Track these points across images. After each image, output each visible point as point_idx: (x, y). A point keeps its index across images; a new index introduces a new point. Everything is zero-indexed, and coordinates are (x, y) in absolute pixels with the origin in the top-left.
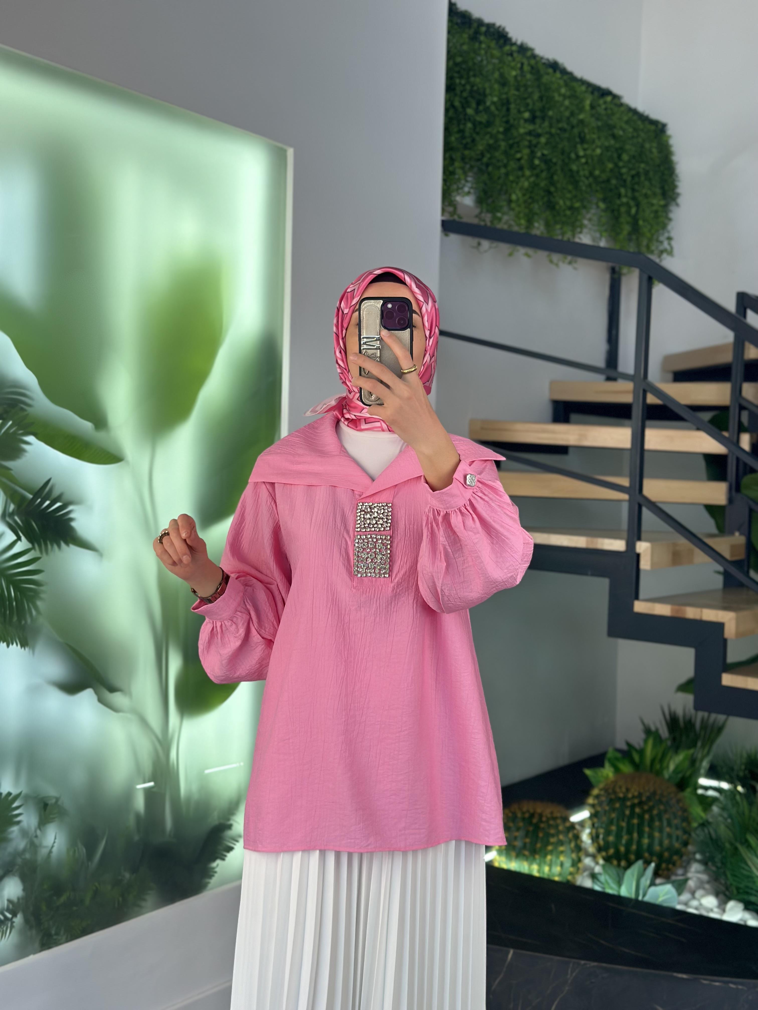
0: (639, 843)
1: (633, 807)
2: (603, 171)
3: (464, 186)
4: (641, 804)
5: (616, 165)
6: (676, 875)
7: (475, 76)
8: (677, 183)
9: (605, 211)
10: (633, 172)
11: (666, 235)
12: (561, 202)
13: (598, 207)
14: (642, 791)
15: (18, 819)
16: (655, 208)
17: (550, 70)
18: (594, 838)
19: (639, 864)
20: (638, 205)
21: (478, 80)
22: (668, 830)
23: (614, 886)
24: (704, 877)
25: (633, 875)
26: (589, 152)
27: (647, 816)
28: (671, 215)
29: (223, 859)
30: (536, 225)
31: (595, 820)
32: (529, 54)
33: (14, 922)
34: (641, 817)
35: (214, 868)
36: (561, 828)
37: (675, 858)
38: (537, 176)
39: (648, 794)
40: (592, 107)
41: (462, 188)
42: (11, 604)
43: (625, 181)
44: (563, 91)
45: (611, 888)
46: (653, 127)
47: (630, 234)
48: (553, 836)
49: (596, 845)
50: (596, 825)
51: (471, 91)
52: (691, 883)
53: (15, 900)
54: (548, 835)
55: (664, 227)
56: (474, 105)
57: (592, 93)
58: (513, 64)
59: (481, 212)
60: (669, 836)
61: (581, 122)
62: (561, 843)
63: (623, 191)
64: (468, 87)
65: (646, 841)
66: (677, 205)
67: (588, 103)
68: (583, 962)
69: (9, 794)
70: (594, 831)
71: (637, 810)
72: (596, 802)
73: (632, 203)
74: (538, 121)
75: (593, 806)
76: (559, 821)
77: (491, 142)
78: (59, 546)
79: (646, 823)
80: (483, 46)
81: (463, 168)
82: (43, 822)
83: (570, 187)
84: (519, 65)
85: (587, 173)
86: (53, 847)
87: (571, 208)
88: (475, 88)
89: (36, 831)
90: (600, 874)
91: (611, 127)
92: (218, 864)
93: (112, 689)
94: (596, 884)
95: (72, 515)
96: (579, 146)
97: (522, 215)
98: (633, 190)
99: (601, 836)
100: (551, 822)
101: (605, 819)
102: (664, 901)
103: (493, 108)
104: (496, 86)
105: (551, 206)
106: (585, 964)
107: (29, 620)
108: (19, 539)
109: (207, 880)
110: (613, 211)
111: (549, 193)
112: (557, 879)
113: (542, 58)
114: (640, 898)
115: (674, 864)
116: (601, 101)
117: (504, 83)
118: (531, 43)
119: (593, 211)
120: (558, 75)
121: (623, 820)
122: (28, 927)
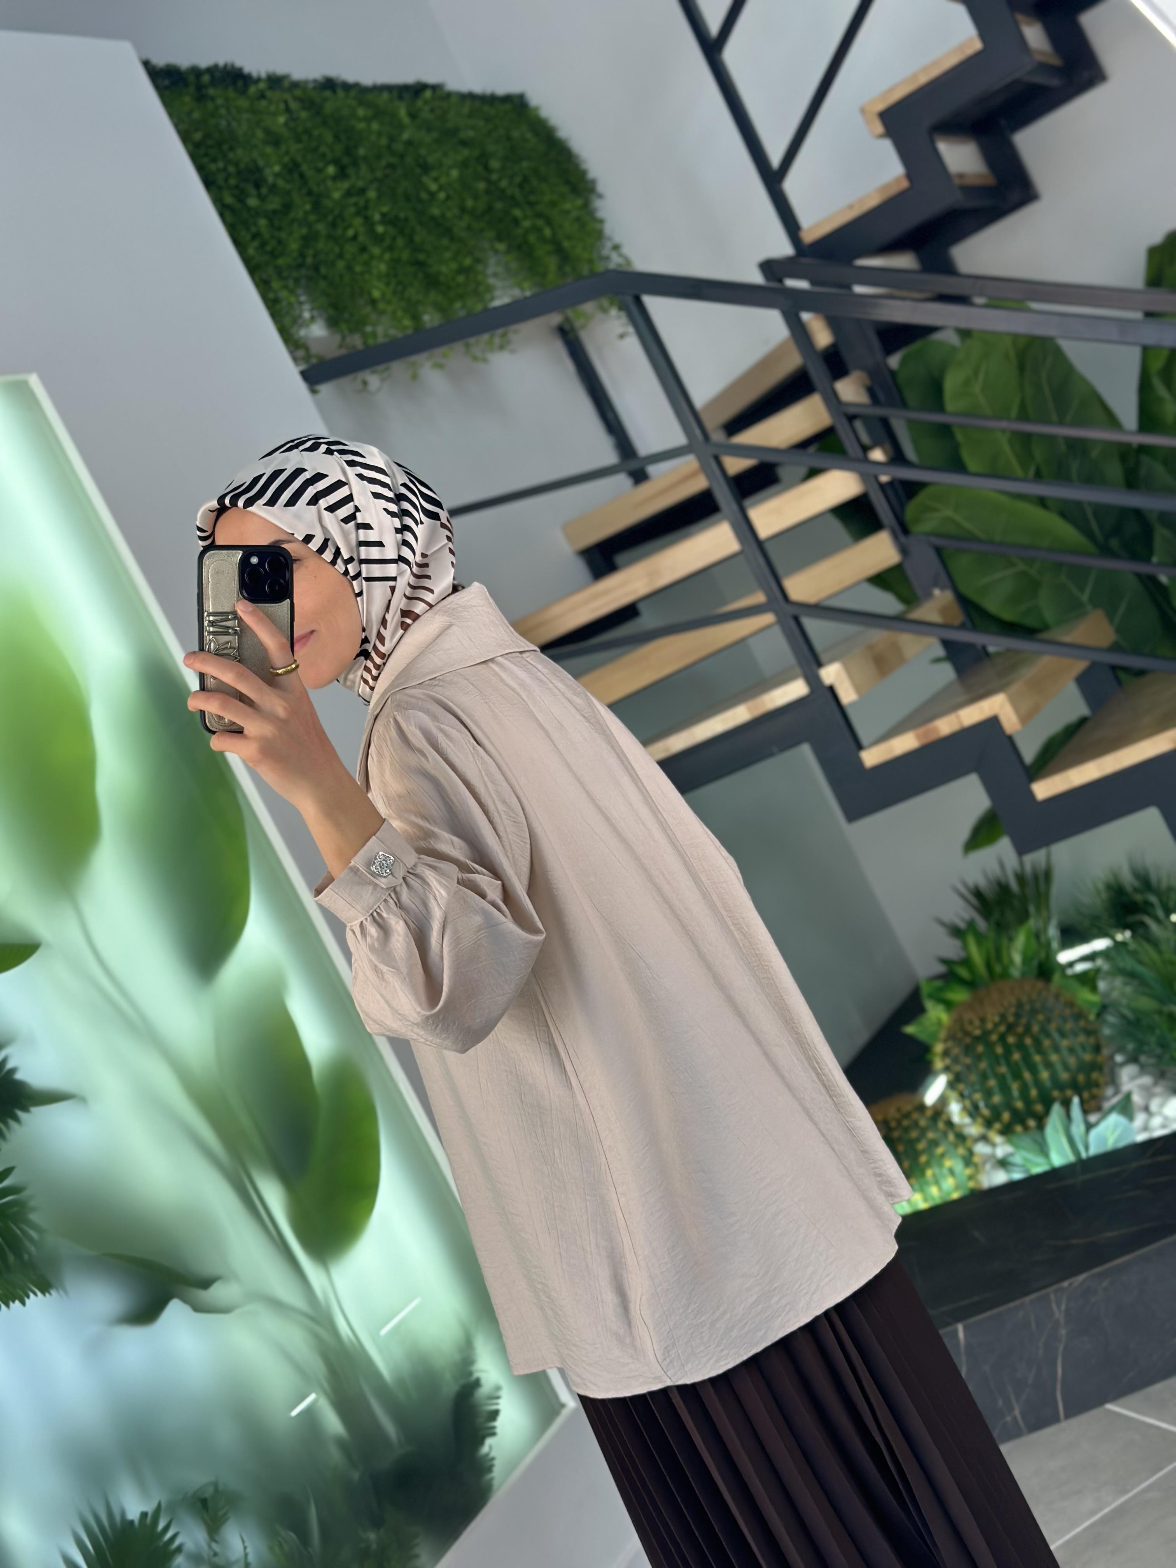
0: (1038, 1083)
1: (1002, 1038)
2: (476, 197)
3: (301, 311)
4: (1010, 1028)
5: (489, 181)
6: (1108, 1099)
7: (231, 149)
8: (584, 166)
9: (508, 251)
10: (518, 180)
11: (609, 245)
12: (444, 269)
13: (496, 252)
14: (1002, 1010)
15: (176, 1543)
16: (574, 214)
17: (328, 93)
18: (973, 1112)
19: (1057, 1110)
20: (549, 222)
21: (240, 152)
22: (1065, 1043)
23: (1040, 1160)
24: (1147, 1080)
25: (1056, 1130)
26: (443, 180)
27: (1028, 1041)
28: (600, 214)
29: (494, 1434)
30: (426, 318)
31: (961, 1087)
32: (286, 84)
34: (1021, 1046)
35: (487, 1454)
36: (923, 1123)
37: (1095, 1075)
38: (391, 248)
39: (1013, 1010)
40: (413, 116)
41: (300, 316)
43: (513, 198)
44: (361, 112)
45: (1037, 1165)
46: (508, 106)
47: (560, 268)
48: (918, 1140)
49: (980, 1120)
50: (966, 1093)
51: (239, 173)
52: (1137, 1098)
55: (599, 235)
56: (252, 190)
57: (400, 98)
58: (273, 108)
59: (344, 338)
60: (1071, 1050)
61: (409, 143)
62: (935, 1143)
63: (517, 212)
64: (231, 169)
66: (600, 196)
67: (403, 113)
68: (1066, 1284)
69: (144, 1515)
70: (968, 1103)
71: (1011, 1040)
72: (948, 1061)
73: (540, 223)
74: (350, 171)
75: (947, 1069)
76: (915, 1116)
77: (304, 231)
78: (17, 1119)
79: (1032, 1050)
80: (220, 101)
81: (286, 287)
82: (214, 1527)
83: (445, 242)
84: (282, 106)
85: (456, 211)
86: (246, 1555)
87: (462, 270)
88: (242, 166)
89: (210, 1547)
90: (1011, 1155)
91: (455, 131)
92: (490, 1446)
93: (206, 1283)
94: (1013, 1171)
96: (426, 179)
97: (400, 313)
98: (531, 204)
99: (982, 1104)
100: (906, 1123)
101: (973, 1077)
102: (1116, 1141)
103: (280, 183)
104: (269, 150)
105: (432, 282)
106: (1070, 1285)
107: (33, 1249)
109: (487, 1477)
110: (519, 247)
111: (420, 264)
112: (955, 1196)
113: (306, 82)
114: (1084, 1155)
115: (1097, 1085)
116: (419, 103)
117: (275, 140)
118: (280, 69)
119: (492, 261)
120: (341, 93)
121: (999, 1064)
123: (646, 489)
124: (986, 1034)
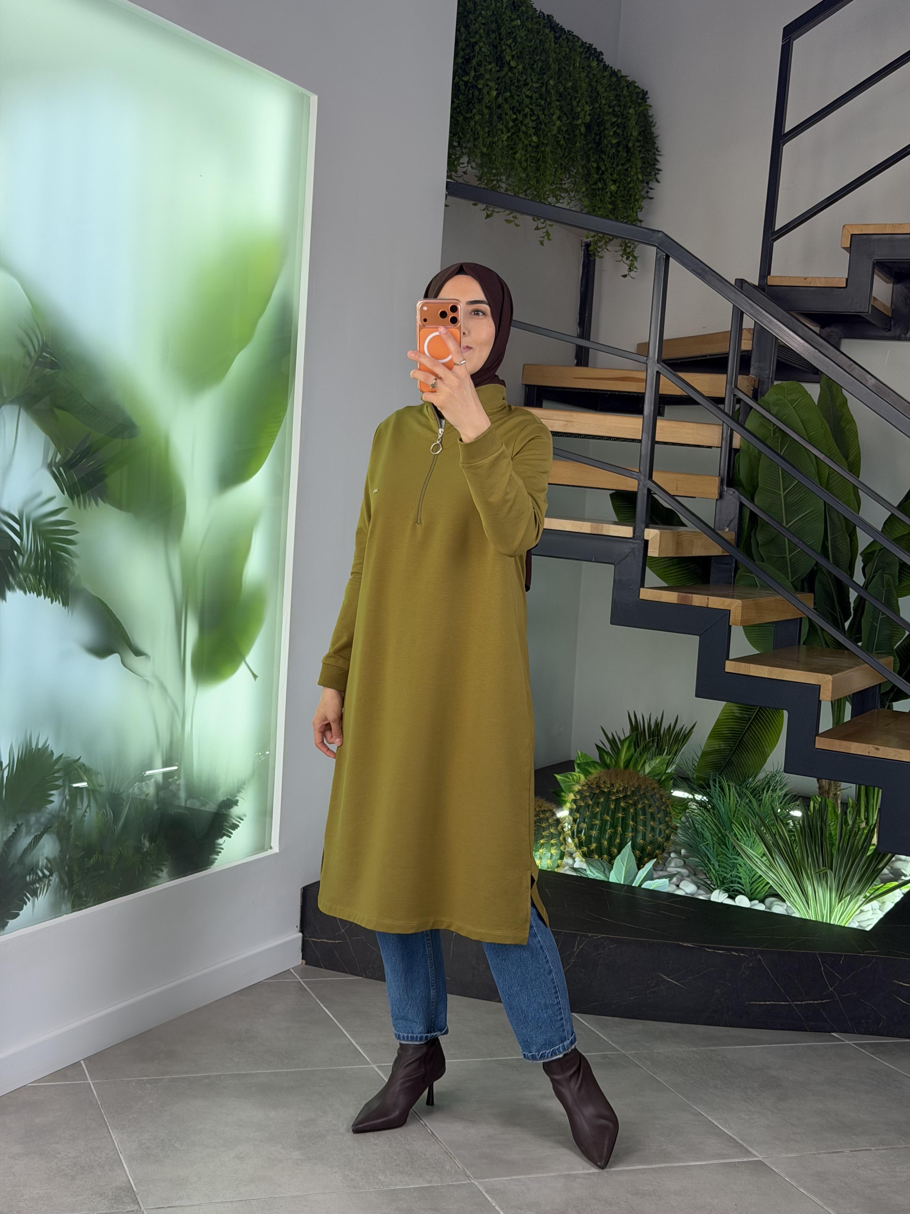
1: (617, 801)
4: (625, 797)
8: (658, 158)
14: (626, 786)
18: (576, 833)
22: (652, 823)
23: (603, 873)
24: (684, 871)
25: (622, 861)
27: (632, 810)
29: (230, 837)
31: (578, 815)
34: (624, 810)
35: (220, 845)
39: (633, 789)
48: (544, 829)
49: (576, 840)
50: (578, 821)
53: (53, 858)
60: (653, 829)
62: (550, 836)
65: (630, 834)
68: (590, 935)
70: (576, 826)
71: (622, 804)
72: (578, 797)
75: (575, 801)
76: (548, 815)
78: (96, 502)
79: (630, 817)
92: (224, 841)
93: (137, 653)
100: (542, 816)
101: (588, 814)
106: (592, 936)
108: (62, 491)
109: (215, 857)
114: (629, 883)
121: (607, 814)
122: (62, 887)
123: (582, 371)
124: (610, 793)
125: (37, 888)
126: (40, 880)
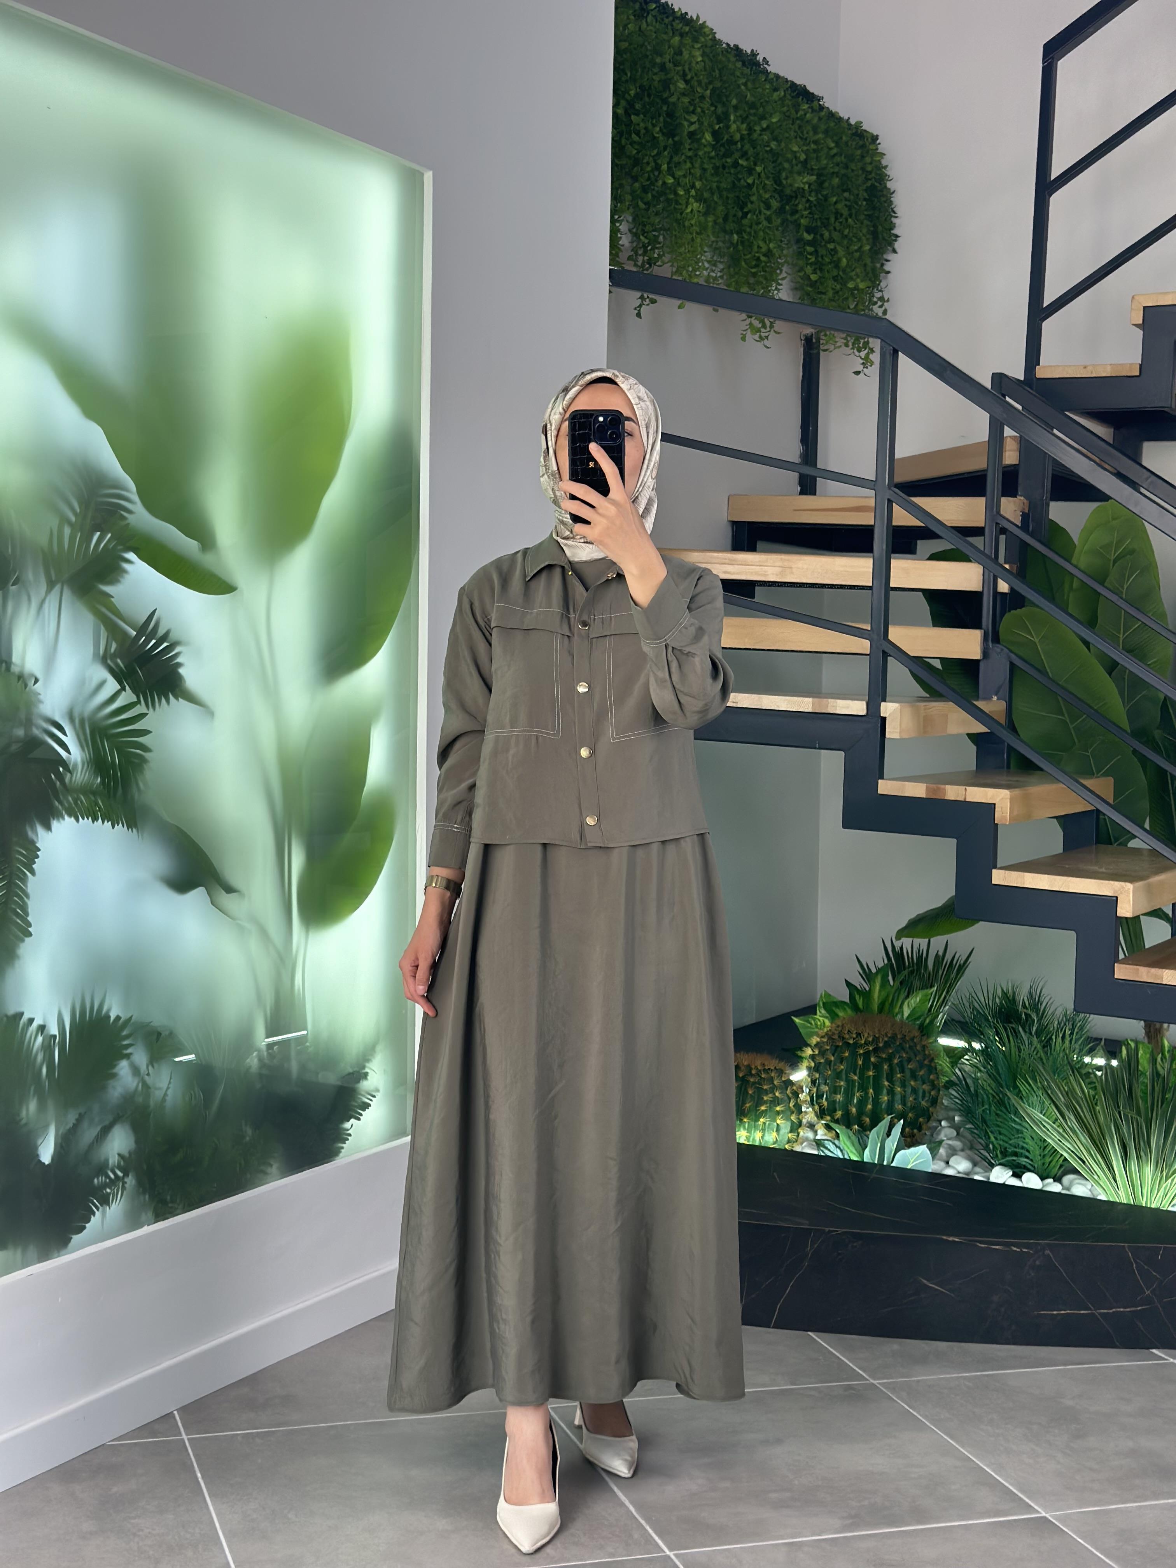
0: (876, 1102)
1: (867, 1055)
4: (876, 1050)
8: (895, 221)
14: (877, 1036)
15: (129, 1051)
18: (816, 1099)
19: (883, 1125)
22: (912, 1083)
24: (957, 1144)
25: (874, 1140)
27: (886, 1067)
28: (888, 266)
29: (359, 1119)
31: (817, 1075)
32: (710, 37)
33: (126, 1183)
34: (877, 1067)
35: (347, 1130)
36: (775, 1083)
39: (886, 1039)
42: (115, 773)
45: (852, 1154)
46: (862, 141)
48: (766, 1092)
49: (817, 1107)
50: (818, 1084)
52: (942, 1151)
53: (127, 1154)
54: (760, 1092)
55: (878, 282)
62: (776, 1101)
65: (884, 1098)
66: (895, 251)
69: (118, 1018)
70: (815, 1090)
71: (872, 1059)
72: (817, 1052)
76: (773, 1075)
78: (168, 701)
79: (884, 1076)
82: (153, 1059)
86: (168, 1088)
89: (147, 1069)
92: (352, 1125)
93: (229, 890)
94: (823, 1150)
95: (179, 660)
99: (824, 1096)
100: (763, 1076)
101: (829, 1073)
102: (916, 1166)
107: (136, 793)
108: (123, 689)
109: (339, 1145)
112: (771, 1146)
113: (723, 43)
114: (886, 1164)
121: (854, 1072)
122: (141, 1190)
123: (808, 501)
124: (856, 1045)
125: (109, 1194)
126: (113, 1183)
